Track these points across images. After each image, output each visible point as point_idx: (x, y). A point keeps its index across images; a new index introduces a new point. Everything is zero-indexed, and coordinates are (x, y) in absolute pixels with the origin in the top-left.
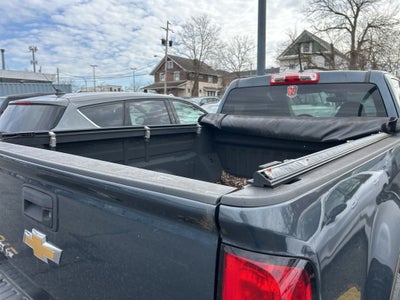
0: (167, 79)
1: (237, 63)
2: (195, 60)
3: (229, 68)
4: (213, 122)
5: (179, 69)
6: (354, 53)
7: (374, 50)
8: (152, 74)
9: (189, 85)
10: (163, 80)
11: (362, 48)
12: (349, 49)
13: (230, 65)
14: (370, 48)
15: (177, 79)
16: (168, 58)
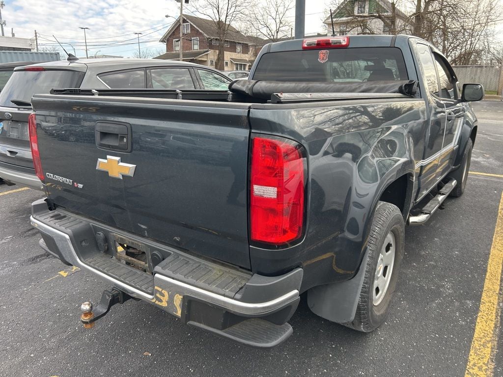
0: (183, 48)
1: (274, 28)
2: (220, 23)
3: (263, 33)
4: (244, 89)
5: (198, 33)
6: (419, 16)
7: (445, 12)
8: (162, 41)
9: (212, 55)
10: (178, 48)
11: (430, 9)
12: (414, 11)
13: (264, 30)
14: (441, 10)
15: (196, 47)
16: (184, 19)
